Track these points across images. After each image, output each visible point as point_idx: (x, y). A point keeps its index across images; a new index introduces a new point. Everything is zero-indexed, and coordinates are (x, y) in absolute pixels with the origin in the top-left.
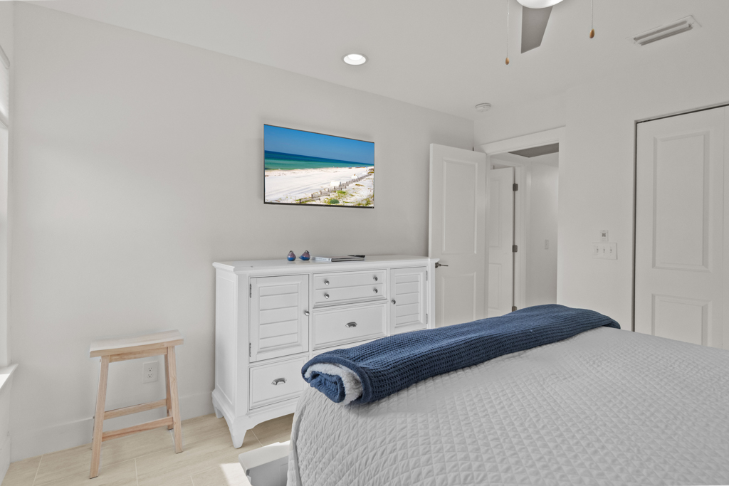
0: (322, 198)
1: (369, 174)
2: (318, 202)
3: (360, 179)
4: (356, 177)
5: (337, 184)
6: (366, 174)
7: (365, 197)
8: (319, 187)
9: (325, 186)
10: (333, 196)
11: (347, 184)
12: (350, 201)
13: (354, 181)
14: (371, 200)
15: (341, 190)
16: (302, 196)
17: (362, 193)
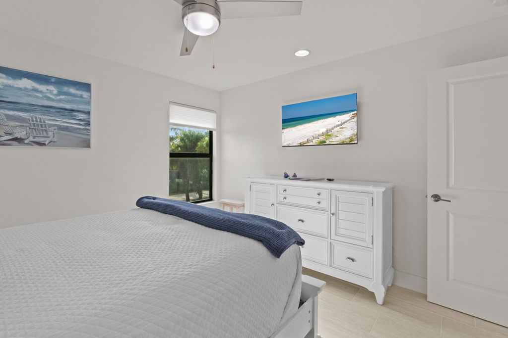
0: (314, 141)
1: (352, 118)
2: (311, 144)
3: (343, 124)
4: (340, 123)
5: (324, 130)
6: (349, 118)
7: (349, 136)
8: (312, 134)
9: (316, 133)
10: (322, 138)
11: (332, 129)
12: (335, 140)
13: (338, 125)
14: (354, 137)
15: (328, 134)
16: (301, 141)
17: (345, 133)
